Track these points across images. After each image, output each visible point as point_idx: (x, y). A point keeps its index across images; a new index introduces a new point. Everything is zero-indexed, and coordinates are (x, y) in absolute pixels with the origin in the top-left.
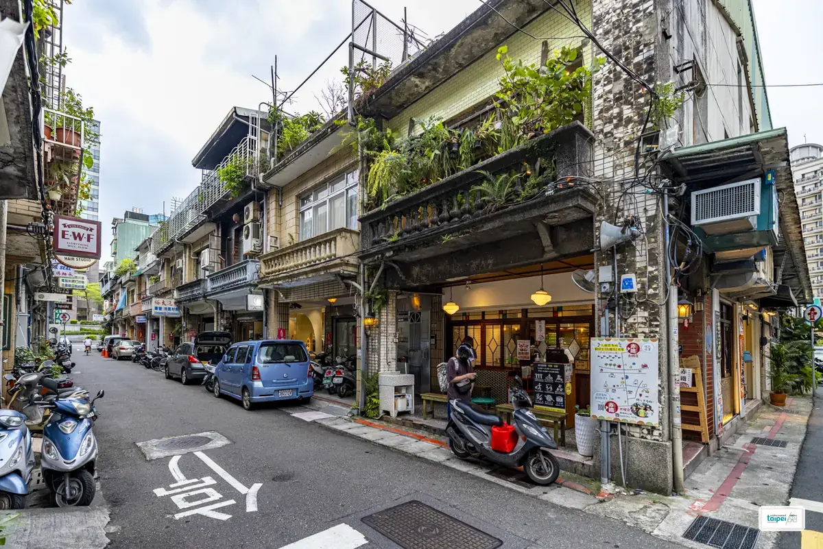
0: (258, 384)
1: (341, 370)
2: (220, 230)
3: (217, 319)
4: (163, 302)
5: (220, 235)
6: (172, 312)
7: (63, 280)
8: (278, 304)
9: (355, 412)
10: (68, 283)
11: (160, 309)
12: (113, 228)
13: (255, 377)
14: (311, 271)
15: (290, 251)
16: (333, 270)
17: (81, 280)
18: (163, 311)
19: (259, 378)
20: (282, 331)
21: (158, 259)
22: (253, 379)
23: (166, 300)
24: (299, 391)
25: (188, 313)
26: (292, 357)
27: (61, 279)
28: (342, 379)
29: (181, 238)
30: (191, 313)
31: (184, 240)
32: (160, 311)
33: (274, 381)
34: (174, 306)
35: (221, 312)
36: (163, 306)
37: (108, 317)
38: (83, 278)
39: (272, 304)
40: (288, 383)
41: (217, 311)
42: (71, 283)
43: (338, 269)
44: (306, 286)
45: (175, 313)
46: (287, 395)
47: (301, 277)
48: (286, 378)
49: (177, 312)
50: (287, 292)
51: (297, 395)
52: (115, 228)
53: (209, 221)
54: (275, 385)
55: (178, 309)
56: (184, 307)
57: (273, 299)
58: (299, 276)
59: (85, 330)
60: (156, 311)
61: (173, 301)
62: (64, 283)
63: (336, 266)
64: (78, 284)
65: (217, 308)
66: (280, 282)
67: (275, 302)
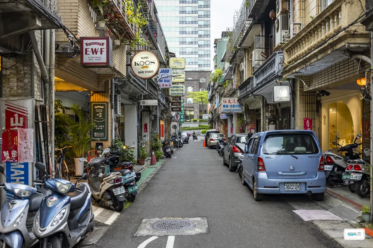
0: (263, 175)
1: (361, 165)
2: (264, 29)
3: (263, 112)
4: (229, 101)
5: (264, 35)
6: (236, 108)
7: (171, 91)
8: (303, 94)
9: (366, 218)
10: (174, 92)
11: (227, 106)
12: (214, 47)
13: (260, 168)
14: (320, 52)
15: (304, 34)
16: (339, 46)
17: (182, 89)
18: (229, 108)
19: (264, 169)
20: (308, 121)
21: (231, 66)
22: (259, 170)
23: (232, 99)
24: (308, 186)
25: (248, 108)
26: (304, 149)
27: (170, 89)
28: (361, 175)
29: (241, 44)
30: (250, 108)
31: (243, 45)
32: (227, 108)
33: (280, 173)
34: (237, 104)
35: (266, 105)
36: (229, 104)
37: (210, 116)
38: (183, 87)
39: (298, 93)
40: (294, 176)
41: (263, 105)
42: (176, 92)
43: (343, 44)
44: (325, 70)
45: (238, 109)
46: (294, 189)
47: (313, 61)
48: (292, 171)
49: (239, 108)
50: (309, 79)
51: (306, 190)
52: (216, 46)
53: (255, 24)
54: (280, 177)
55: (241, 105)
56: (245, 104)
57: (298, 89)
58: (311, 60)
59: (202, 126)
60: (224, 108)
61: (236, 99)
62: (172, 92)
63: (341, 40)
64: (180, 92)
65: (263, 103)
66: (297, 70)
67: (300, 91)
